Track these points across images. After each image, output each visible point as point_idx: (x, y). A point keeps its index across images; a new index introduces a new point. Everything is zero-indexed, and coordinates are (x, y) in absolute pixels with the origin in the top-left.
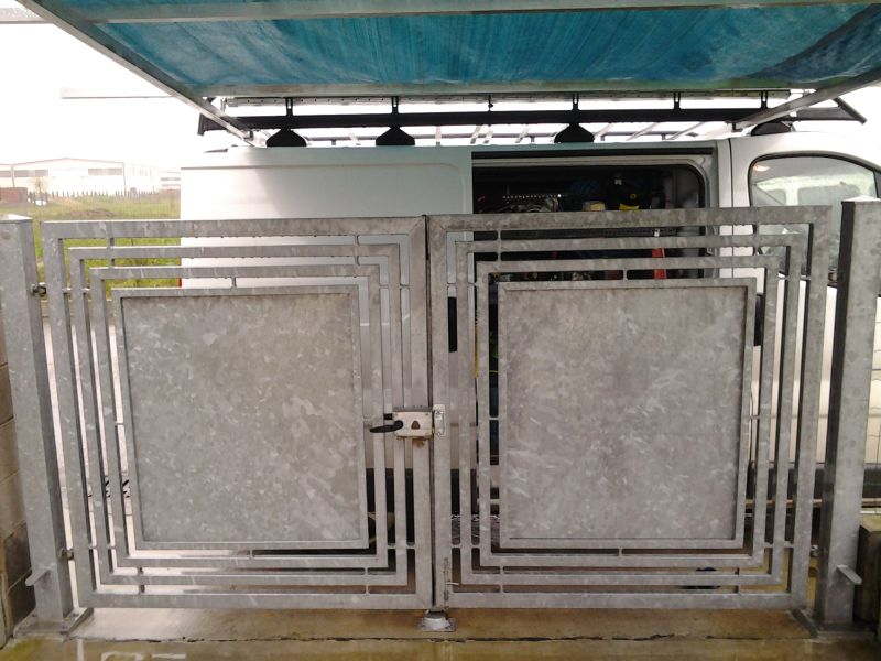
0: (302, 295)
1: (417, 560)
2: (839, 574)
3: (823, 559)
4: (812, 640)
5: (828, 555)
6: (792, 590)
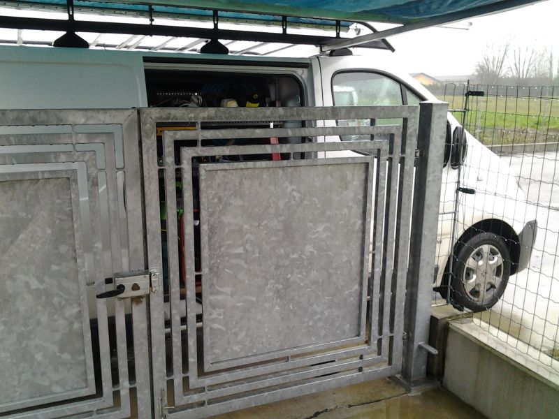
0: (21, 181)
1: (139, 395)
2: (420, 347)
3: (409, 340)
4: (409, 395)
5: (413, 337)
6: (393, 363)
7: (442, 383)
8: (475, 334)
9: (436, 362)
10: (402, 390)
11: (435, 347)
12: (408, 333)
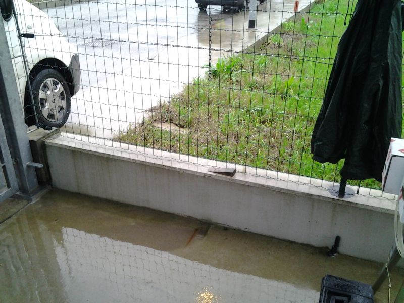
2: (28, 166)
3: (18, 164)
4: (31, 203)
5: (21, 160)
6: (11, 185)
7: (52, 185)
8: (65, 143)
9: (43, 172)
10: (25, 202)
11: (39, 163)
12: (16, 159)
